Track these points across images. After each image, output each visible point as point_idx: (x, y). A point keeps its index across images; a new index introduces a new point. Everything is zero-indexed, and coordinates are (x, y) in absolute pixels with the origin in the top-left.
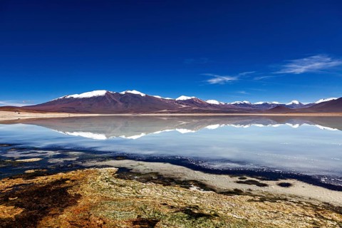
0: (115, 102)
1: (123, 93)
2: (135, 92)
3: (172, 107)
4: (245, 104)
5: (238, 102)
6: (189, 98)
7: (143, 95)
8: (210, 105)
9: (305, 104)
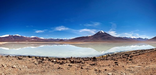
0: (12, 38)
1: (14, 35)
2: (17, 35)
3: (29, 40)
4: (52, 39)
5: (50, 38)
6: (35, 37)
7: (20, 36)
8: (41, 39)
9: (68, 39)
